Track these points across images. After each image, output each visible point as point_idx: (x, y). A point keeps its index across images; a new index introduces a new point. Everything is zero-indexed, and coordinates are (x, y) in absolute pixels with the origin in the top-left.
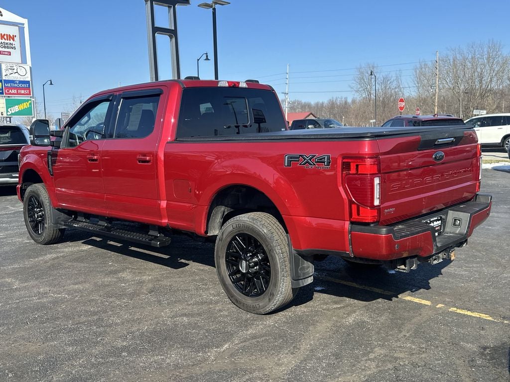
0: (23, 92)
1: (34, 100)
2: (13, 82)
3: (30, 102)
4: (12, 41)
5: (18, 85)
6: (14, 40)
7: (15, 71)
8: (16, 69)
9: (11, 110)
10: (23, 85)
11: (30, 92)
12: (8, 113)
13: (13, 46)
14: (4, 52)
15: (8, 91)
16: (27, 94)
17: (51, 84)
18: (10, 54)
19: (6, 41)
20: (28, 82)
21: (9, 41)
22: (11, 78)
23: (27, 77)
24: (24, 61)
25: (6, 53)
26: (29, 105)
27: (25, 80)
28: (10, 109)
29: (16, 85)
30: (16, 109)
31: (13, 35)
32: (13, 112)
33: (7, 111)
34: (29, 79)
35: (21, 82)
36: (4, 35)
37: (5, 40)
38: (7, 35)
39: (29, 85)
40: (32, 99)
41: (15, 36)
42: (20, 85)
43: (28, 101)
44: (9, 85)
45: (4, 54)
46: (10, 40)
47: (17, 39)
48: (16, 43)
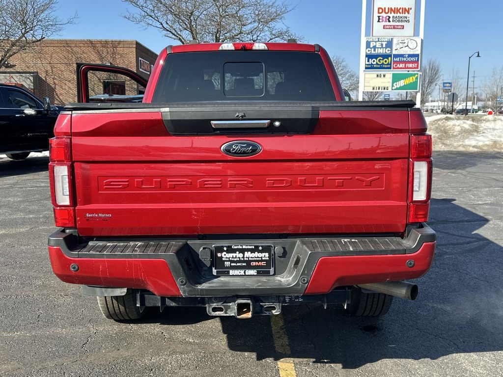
0: (410, 65)
1: (421, 73)
2: (402, 56)
3: (417, 76)
4: (406, 14)
5: (407, 59)
6: (408, 13)
7: (406, 45)
8: (407, 42)
9: (396, 85)
10: (412, 59)
11: (418, 66)
12: (393, 88)
13: (408, 19)
14: (398, 26)
15: (396, 66)
16: (415, 68)
17: (478, 56)
18: (403, 27)
19: (401, 15)
20: (417, 55)
21: (404, 15)
22: (401, 52)
23: (417, 50)
24: (416, 33)
25: (399, 27)
26: (416, 79)
27: (414, 53)
28: (395, 83)
29: (405, 59)
30: (402, 83)
31: (409, 8)
32: (398, 87)
33: (393, 86)
34: (419, 52)
35: (410, 56)
36: (400, 8)
37: (400, 13)
38: (403, 8)
39: (418, 59)
40: (419, 73)
41: (411, 9)
42: (409, 59)
43: (415, 74)
44: (398, 59)
45: (397, 28)
46: (405, 13)
47: (412, 12)
48: (411, 16)
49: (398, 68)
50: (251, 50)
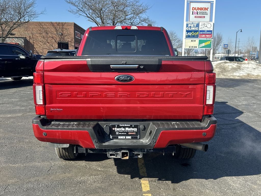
0: (208, 36)
1: (213, 40)
2: (204, 31)
3: (211, 41)
4: (206, 11)
5: (206, 33)
6: (207, 10)
7: (206, 26)
8: (206, 25)
9: (201, 45)
10: (209, 33)
11: (211, 36)
12: (199, 47)
13: (207, 13)
14: (202, 16)
15: (201, 36)
16: (210, 37)
17: (241, 31)
18: (204, 17)
19: (204, 11)
20: (211, 31)
21: (205, 11)
22: (203, 29)
23: (211, 29)
24: (211, 20)
25: (203, 17)
26: (210, 43)
27: (210, 30)
28: (200, 45)
29: (205, 33)
30: (203, 45)
31: (207, 8)
32: (202, 46)
33: (199, 46)
34: (212, 29)
35: (208, 31)
36: (203, 8)
37: (203, 10)
38: (204, 8)
39: (212, 33)
40: (212, 40)
41: (208, 8)
42: (207, 33)
43: (210, 40)
44: (202, 33)
45: (202, 18)
46: (205, 10)
47: (209, 10)
48: (208, 12)
49: (202, 37)
50: (130, 29)
